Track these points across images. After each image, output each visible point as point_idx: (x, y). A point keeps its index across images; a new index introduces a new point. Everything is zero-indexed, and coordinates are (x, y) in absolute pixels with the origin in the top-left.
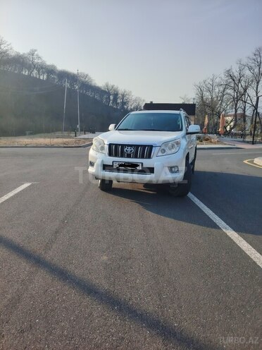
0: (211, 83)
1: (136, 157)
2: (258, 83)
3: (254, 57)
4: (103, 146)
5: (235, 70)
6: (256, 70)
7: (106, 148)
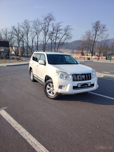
0: (5, 31)
2: (27, 34)
3: (25, 23)
4: (67, 75)
5: (16, 27)
6: (26, 29)
7: (71, 77)
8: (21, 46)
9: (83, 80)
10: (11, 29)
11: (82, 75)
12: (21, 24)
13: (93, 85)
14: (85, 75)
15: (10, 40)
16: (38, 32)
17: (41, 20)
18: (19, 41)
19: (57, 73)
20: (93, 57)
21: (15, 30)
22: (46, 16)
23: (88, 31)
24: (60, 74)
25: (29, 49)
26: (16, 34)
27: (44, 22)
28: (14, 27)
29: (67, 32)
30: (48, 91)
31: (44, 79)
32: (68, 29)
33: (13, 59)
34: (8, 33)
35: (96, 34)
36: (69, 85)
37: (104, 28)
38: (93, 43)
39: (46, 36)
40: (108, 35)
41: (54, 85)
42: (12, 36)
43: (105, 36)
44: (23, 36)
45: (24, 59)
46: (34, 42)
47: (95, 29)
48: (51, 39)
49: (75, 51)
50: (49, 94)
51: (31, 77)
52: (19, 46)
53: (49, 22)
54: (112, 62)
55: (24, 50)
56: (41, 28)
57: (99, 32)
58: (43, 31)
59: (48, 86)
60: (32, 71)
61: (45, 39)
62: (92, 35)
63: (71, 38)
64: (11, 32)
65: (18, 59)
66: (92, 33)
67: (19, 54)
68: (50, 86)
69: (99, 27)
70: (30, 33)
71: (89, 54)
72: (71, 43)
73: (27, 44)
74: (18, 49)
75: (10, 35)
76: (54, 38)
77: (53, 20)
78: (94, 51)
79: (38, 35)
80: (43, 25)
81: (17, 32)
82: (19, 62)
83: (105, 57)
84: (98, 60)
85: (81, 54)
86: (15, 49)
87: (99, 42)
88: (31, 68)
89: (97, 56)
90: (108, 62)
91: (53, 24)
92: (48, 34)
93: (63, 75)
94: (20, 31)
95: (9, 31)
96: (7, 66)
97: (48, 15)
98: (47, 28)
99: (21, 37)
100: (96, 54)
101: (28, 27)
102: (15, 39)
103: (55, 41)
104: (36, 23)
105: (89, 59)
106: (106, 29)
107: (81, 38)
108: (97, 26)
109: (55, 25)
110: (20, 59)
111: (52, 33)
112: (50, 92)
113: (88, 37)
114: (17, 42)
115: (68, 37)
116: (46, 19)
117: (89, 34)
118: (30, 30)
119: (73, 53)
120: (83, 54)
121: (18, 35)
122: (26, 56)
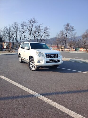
1: (54, 57)
2: (16, 33)
3: (14, 25)
4: (43, 55)
5: (8, 27)
6: (15, 29)
7: (45, 55)
8: (11, 41)
9: (53, 57)
10: (4, 29)
11: (52, 54)
12: (11, 25)
13: (59, 61)
14: (54, 54)
15: (3, 37)
16: (24, 31)
17: (27, 23)
18: (10, 37)
19: (37, 53)
20: (66, 49)
21: (7, 30)
22: (30, 19)
23: (62, 31)
24: (38, 54)
25: (17, 44)
26: (8, 32)
27: (29, 24)
28: (6, 27)
29: (46, 31)
30: (31, 66)
31: (28, 59)
32: (47, 29)
33: (6, 50)
34: (1, 32)
35: (67, 32)
36: (44, 60)
37: (72, 28)
38: (65, 39)
39: (30, 34)
40: (76, 33)
41: (35, 61)
42: (4, 34)
43: (73, 34)
44: (13, 34)
45: (14, 51)
46: (21, 38)
47: (66, 29)
48: (35, 37)
49: (53, 45)
50: (32, 68)
51: (20, 60)
52: (10, 41)
53: (32, 24)
54: (79, 53)
55: (14, 44)
56: (27, 28)
57: (69, 31)
58: (28, 30)
59: (31, 63)
60: (20, 56)
61: (30, 36)
62: (64, 33)
63: (49, 35)
64: (4, 31)
65: (9, 51)
66: (64, 32)
67: (10, 47)
68: (32, 62)
69: (69, 28)
70: (19, 32)
71: (62, 48)
72: (50, 40)
73: (16, 40)
74: (9, 44)
75: (3, 33)
76: (36, 35)
77: (35, 22)
78: (66, 45)
79: (24, 33)
80: (28, 26)
81: (8, 31)
82: (10, 53)
83: (75, 49)
84: (69, 51)
85: (57, 48)
86: (6, 44)
87: (69, 39)
88: (20, 54)
89: (69, 49)
90: (76, 53)
91: (35, 25)
92: (32, 32)
93: (40, 54)
94: (11, 31)
95: (3, 30)
96: (1, 55)
97: (32, 19)
98: (31, 28)
99: (12, 35)
100: (68, 47)
101: (17, 27)
102: (6, 36)
103: (37, 37)
104: (23, 25)
105: (62, 50)
106: (74, 29)
107: (57, 35)
108: (68, 27)
109: (37, 26)
110: (11, 51)
111: (35, 32)
112: (32, 67)
113: (62, 35)
114: (8, 38)
115: (47, 35)
116: (30, 22)
117: (62, 33)
118: (18, 29)
119: (51, 47)
120: (58, 48)
121: (9, 33)
122: (15, 49)
